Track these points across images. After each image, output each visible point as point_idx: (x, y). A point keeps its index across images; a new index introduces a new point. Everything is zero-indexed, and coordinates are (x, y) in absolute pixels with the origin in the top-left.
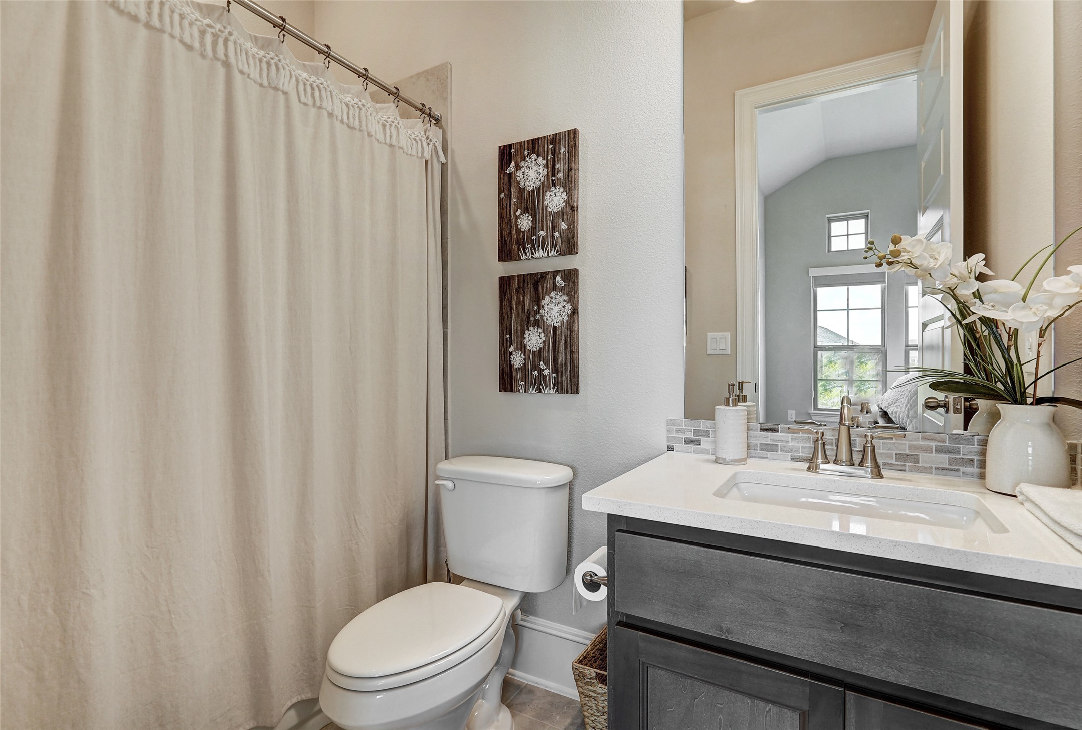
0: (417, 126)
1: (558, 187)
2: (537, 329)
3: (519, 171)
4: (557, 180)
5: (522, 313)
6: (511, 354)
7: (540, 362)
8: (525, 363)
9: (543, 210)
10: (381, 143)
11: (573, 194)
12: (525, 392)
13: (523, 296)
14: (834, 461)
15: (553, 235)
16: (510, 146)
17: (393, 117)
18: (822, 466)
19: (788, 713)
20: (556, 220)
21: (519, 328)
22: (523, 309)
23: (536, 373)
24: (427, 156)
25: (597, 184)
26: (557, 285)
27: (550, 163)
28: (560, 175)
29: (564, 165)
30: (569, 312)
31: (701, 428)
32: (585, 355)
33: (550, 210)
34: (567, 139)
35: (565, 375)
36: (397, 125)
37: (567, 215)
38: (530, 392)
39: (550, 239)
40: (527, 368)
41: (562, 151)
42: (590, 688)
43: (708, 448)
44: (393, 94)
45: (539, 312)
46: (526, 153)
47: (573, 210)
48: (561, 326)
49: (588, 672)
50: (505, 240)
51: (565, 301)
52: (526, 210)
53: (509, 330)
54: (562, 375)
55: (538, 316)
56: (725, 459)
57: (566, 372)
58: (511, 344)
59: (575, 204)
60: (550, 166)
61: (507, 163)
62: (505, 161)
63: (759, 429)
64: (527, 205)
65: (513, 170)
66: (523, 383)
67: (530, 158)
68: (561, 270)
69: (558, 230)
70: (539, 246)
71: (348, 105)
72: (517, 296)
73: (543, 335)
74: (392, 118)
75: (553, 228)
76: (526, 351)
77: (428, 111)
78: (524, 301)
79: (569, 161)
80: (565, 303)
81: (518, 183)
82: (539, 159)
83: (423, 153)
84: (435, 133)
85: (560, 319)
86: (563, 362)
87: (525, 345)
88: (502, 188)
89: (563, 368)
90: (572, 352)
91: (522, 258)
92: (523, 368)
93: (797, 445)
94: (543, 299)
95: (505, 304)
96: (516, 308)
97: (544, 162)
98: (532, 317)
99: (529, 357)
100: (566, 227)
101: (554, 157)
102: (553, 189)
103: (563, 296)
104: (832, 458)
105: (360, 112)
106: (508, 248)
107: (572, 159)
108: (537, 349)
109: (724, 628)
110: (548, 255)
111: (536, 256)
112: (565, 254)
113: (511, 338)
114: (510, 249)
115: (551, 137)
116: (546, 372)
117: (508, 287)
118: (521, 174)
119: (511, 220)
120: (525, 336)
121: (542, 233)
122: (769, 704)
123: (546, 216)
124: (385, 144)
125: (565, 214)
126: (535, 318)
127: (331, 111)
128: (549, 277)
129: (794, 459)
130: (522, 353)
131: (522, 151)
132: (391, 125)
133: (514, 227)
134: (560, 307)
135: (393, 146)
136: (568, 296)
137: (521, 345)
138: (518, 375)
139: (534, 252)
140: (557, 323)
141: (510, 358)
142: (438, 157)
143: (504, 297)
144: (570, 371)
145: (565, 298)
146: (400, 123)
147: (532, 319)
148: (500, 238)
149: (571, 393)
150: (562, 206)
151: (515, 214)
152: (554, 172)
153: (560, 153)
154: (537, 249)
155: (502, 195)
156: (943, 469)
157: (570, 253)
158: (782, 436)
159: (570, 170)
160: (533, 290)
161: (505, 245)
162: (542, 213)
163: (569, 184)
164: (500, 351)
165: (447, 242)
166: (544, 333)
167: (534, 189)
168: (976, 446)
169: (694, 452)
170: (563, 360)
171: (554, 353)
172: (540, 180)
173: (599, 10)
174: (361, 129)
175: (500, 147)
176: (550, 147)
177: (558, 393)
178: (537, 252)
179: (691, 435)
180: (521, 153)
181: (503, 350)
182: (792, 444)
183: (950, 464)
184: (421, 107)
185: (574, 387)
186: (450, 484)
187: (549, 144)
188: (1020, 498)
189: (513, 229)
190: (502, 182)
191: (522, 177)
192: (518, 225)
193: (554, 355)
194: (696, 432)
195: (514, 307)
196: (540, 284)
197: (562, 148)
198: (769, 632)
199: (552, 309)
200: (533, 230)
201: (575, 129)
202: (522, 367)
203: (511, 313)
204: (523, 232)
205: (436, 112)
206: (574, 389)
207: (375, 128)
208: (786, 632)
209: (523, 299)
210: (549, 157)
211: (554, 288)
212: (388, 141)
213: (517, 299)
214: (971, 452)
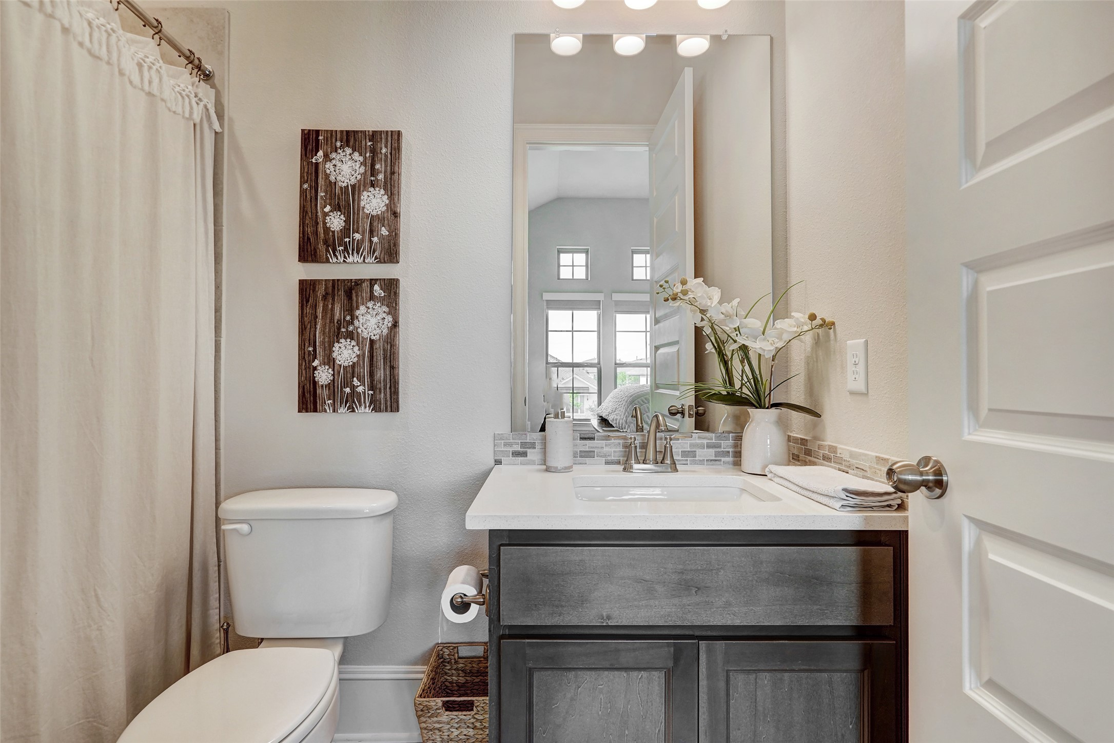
0: (185, 78)
1: (378, 189)
2: (350, 341)
3: (329, 162)
4: (377, 181)
5: (330, 322)
6: (315, 368)
7: (353, 377)
8: (334, 379)
9: (358, 210)
10: (135, 87)
11: (396, 199)
12: (334, 411)
13: (332, 304)
14: (644, 460)
15: (371, 240)
16: (317, 132)
17: (154, 58)
18: (636, 466)
19: (656, 674)
20: (375, 224)
21: (327, 340)
22: (332, 320)
23: (348, 390)
24: (197, 117)
25: (422, 193)
26: (375, 294)
27: (369, 162)
28: (381, 177)
29: (386, 166)
30: (390, 325)
31: (528, 441)
32: (407, 371)
33: (368, 212)
34: (389, 139)
35: (384, 393)
36: (159, 69)
37: (388, 219)
38: (339, 412)
39: (367, 244)
40: (336, 384)
41: (384, 151)
42: (435, 719)
43: (534, 459)
44: (152, 26)
45: (352, 323)
46: (338, 144)
47: (396, 217)
48: (380, 339)
49: (434, 704)
50: (309, 239)
51: (384, 312)
52: (337, 208)
53: (312, 342)
54: (380, 392)
55: (351, 328)
56: (557, 467)
57: (385, 388)
58: (315, 358)
59: (398, 210)
60: (369, 164)
61: (312, 151)
62: (310, 147)
63: (579, 438)
64: (338, 203)
65: (321, 160)
66: (331, 401)
67: (344, 151)
68: (380, 279)
69: (378, 235)
70: (353, 250)
71: (90, 24)
72: (324, 304)
73: (356, 348)
74: (151, 59)
75: (371, 232)
76: (335, 366)
77: (196, 62)
78: (333, 309)
79: (391, 163)
80: (384, 315)
81: (327, 176)
82: (355, 154)
83: (191, 113)
84: (205, 91)
85: (378, 331)
86: (382, 379)
87: (334, 358)
88: (306, 178)
89: (382, 384)
90: (392, 368)
91: (331, 261)
92: (331, 386)
93: (610, 450)
94: (358, 308)
95: (308, 311)
96: (322, 317)
97: (361, 159)
98: (344, 328)
99: (339, 372)
100: (387, 233)
101: (374, 155)
102: (371, 190)
103: (383, 307)
104: (641, 459)
105: (108, 38)
106: (313, 248)
107: (396, 162)
108: (350, 364)
109: (605, 616)
110: (364, 261)
111: (350, 260)
112: (385, 262)
113: (315, 350)
114: (315, 249)
115: (371, 134)
116: (360, 389)
117: (311, 292)
118: (332, 167)
119: (316, 215)
120: (334, 349)
121: (357, 236)
122: (641, 671)
123: (363, 219)
124: (142, 90)
125: (386, 219)
126: (347, 330)
127: (67, 25)
128: (365, 285)
129: (607, 463)
130: (330, 368)
131: (334, 140)
132: (150, 68)
133: (321, 225)
134: (379, 318)
135: (154, 95)
136: (388, 307)
137: (329, 359)
138: (323, 393)
139: (347, 255)
140: (374, 335)
141: (314, 373)
142: (210, 124)
143: (307, 303)
144: (390, 388)
145: (385, 309)
146: (164, 68)
147: (343, 330)
148: (301, 235)
149: (392, 411)
150: (383, 210)
151: (323, 211)
152: (373, 172)
153: (381, 153)
154: (351, 253)
155: (306, 186)
156: (711, 460)
157: (391, 262)
158: (598, 443)
159: (393, 173)
160: (345, 298)
161: (309, 244)
162: (358, 214)
163: (391, 188)
164: (300, 365)
165: (221, 230)
166: (359, 347)
167: (348, 186)
168: (731, 441)
169: (521, 464)
170: (382, 375)
171: (370, 368)
172: (356, 178)
173: (426, 15)
174: (111, 61)
175: (303, 131)
176: (369, 144)
177: (376, 412)
178: (351, 256)
179: (517, 448)
180: (332, 143)
181: (304, 364)
182: (606, 449)
183: (716, 457)
184: (188, 53)
185: (394, 405)
186: (245, 528)
187: (368, 140)
188: (769, 475)
189: (319, 226)
190: (306, 170)
191: (332, 170)
192: (326, 223)
193: (370, 371)
194: (523, 445)
195: (320, 315)
196: (353, 292)
197: (383, 148)
198: (641, 609)
199: (369, 320)
200: (346, 231)
201: (399, 131)
202: (329, 383)
203: (316, 322)
204: (333, 232)
205: (208, 67)
206: (394, 406)
207: (130, 67)
208: (656, 606)
209: (332, 307)
210: (368, 155)
211: (372, 297)
212: (146, 87)
213: (323, 306)
214: (728, 446)
